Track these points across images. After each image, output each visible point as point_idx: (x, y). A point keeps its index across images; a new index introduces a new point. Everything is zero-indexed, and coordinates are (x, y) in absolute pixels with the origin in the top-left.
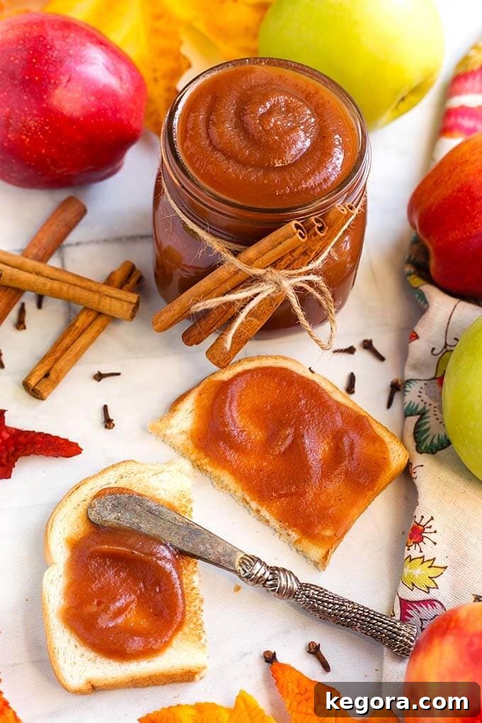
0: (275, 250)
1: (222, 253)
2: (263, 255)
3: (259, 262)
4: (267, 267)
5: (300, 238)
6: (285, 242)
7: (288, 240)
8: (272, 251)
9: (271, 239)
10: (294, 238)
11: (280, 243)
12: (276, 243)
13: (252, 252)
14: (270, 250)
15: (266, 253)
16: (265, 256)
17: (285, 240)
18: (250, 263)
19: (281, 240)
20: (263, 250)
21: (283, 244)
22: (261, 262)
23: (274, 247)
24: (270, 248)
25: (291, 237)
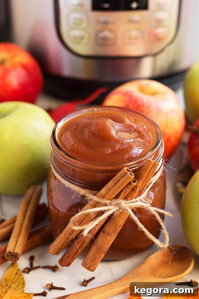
0: (116, 185)
1: (86, 195)
2: (110, 191)
3: (108, 196)
4: (113, 199)
5: (130, 175)
6: (122, 180)
7: (123, 178)
8: (115, 187)
9: (114, 180)
10: (127, 176)
11: (119, 181)
12: (117, 181)
13: (103, 191)
14: (113, 187)
15: (111, 189)
18: (103, 197)
19: (119, 179)
20: (109, 187)
21: (120, 181)
22: (109, 195)
23: (116, 184)
24: (113, 185)
25: (125, 176)
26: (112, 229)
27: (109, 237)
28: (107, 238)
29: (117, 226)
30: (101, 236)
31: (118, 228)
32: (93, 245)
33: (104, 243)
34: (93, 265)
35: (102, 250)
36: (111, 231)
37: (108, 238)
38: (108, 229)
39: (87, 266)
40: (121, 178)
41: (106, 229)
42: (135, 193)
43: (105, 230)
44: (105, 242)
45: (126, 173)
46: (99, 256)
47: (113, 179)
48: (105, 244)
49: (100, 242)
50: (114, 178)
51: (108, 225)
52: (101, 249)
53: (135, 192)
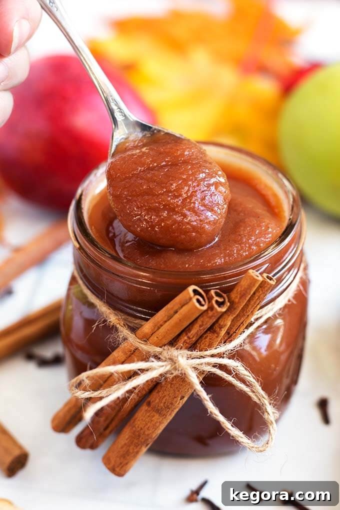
0: (170, 320)
1: (118, 326)
2: (159, 328)
3: (154, 338)
4: (165, 345)
5: (197, 305)
6: (182, 310)
7: (184, 308)
8: (168, 323)
9: (168, 308)
10: (190, 304)
11: (176, 312)
12: (172, 312)
13: (147, 327)
14: (166, 322)
15: (161, 326)
16: (160, 330)
17: (182, 307)
18: (146, 339)
19: (175, 308)
20: (158, 322)
21: (178, 313)
22: (157, 337)
23: (170, 317)
24: (165, 319)
25: (187, 303)
26: (164, 401)
27: (157, 416)
28: (153, 417)
29: (175, 397)
30: (143, 411)
31: (176, 402)
32: (127, 427)
33: (147, 427)
34: (122, 464)
35: (142, 438)
36: (162, 405)
37: (155, 417)
38: (157, 400)
39: (111, 465)
40: (180, 306)
41: (153, 399)
42: (217, 337)
43: (151, 401)
44: (149, 424)
45: (191, 299)
46: (133, 449)
47: (166, 307)
48: (148, 429)
49: (139, 423)
50: (169, 306)
51: (158, 392)
52: (139, 436)
53: (216, 335)
